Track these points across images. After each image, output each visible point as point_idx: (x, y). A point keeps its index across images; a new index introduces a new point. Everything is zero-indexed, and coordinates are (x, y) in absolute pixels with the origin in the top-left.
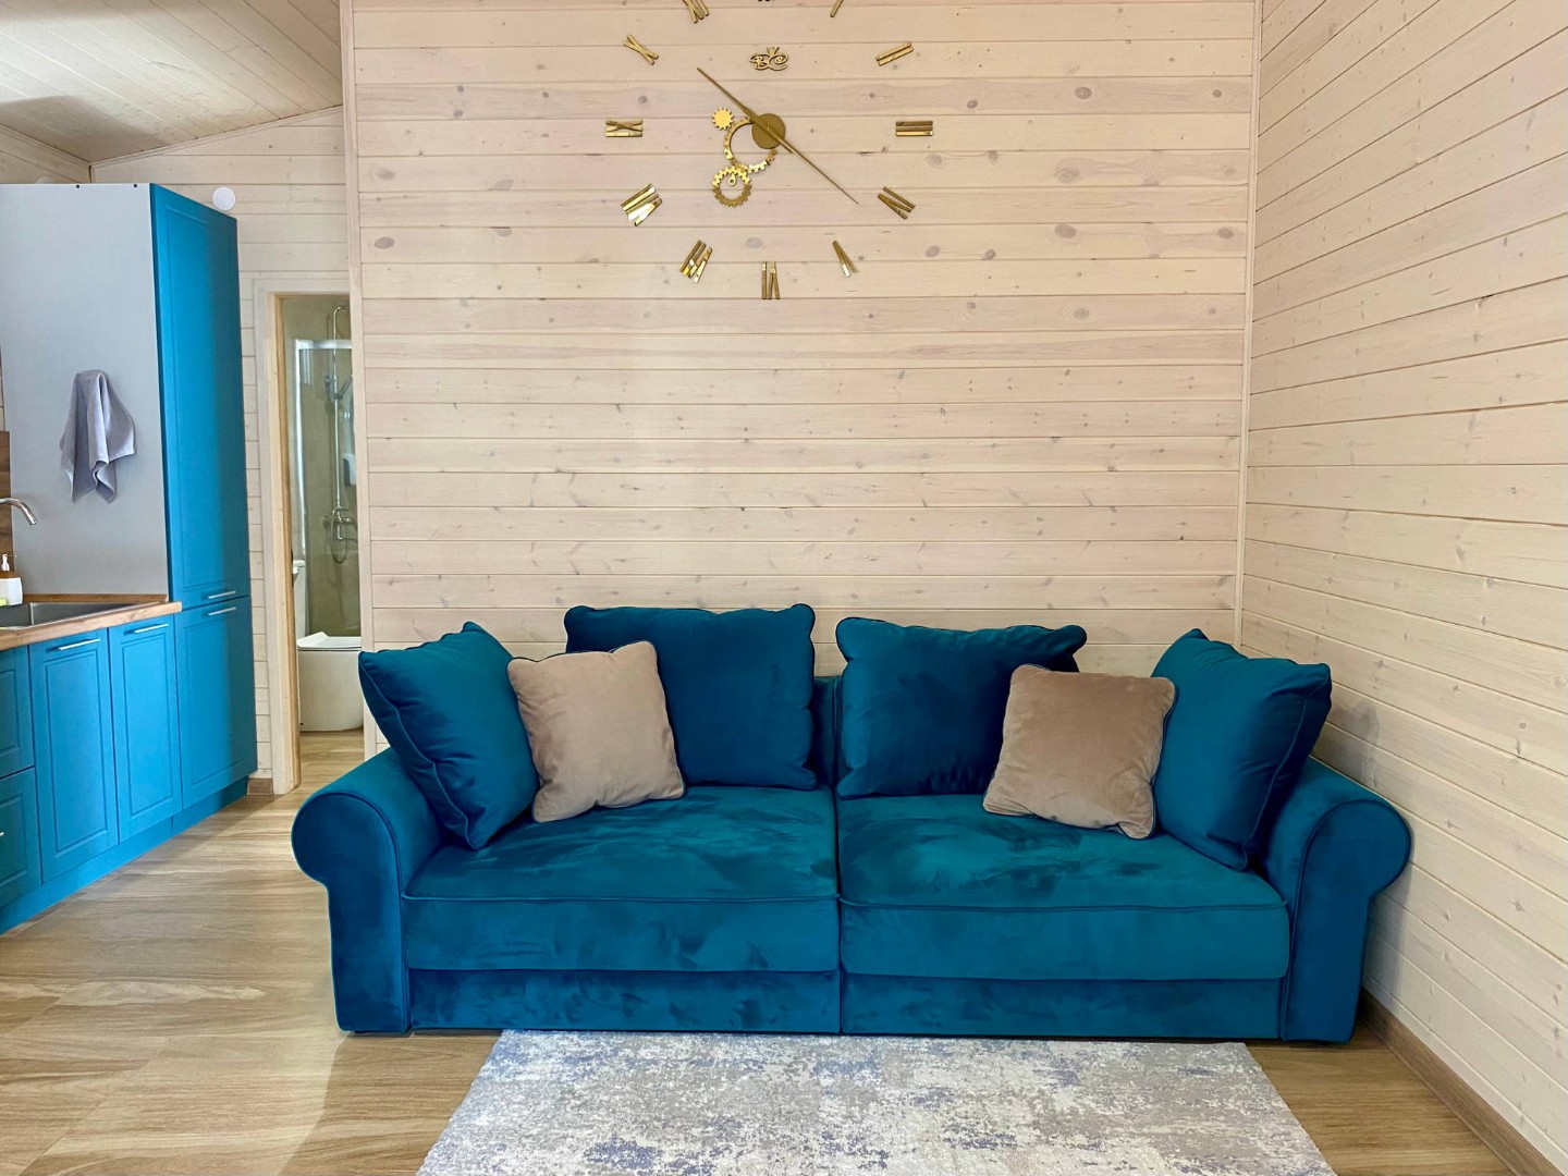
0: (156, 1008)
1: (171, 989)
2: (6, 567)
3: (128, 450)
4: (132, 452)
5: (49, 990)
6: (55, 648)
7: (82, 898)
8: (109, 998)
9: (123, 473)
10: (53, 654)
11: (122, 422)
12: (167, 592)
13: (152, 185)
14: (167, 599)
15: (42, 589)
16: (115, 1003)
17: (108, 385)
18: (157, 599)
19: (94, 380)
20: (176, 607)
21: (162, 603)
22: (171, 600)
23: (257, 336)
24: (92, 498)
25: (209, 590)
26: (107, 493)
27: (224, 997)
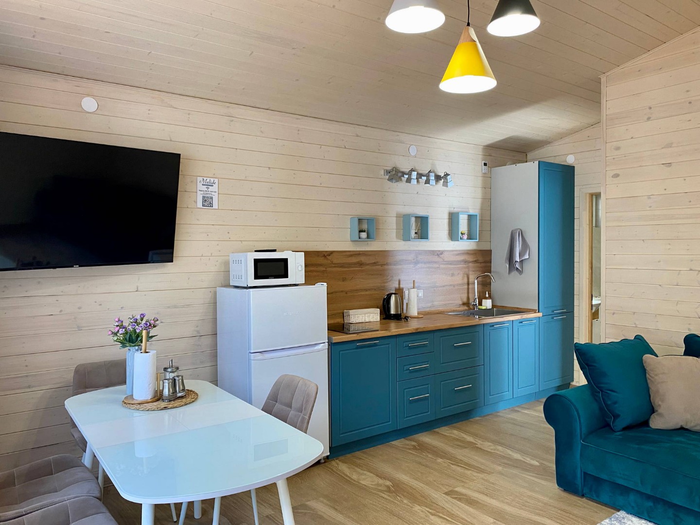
0: (504, 457)
1: (511, 453)
2: (487, 296)
3: (527, 257)
4: (528, 257)
5: (476, 441)
6: (493, 326)
7: (498, 414)
8: (492, 449)
9: (525, 265)
10: (492, 328)
11: (525, 246)
12: (537, 309)
13: (539, 161)
14: (537, 311)
15: (499, 304)
16: (492, 451)
17: (522, 233)
18: (534, 311)
19: (517, 232)
20: (540, 314)
21: (536, 312)
22: (539, 312)
23: (580, 210)
24: (515, 273)
25: (554, 309)
26: (520, 272)
27: (526, 461)
